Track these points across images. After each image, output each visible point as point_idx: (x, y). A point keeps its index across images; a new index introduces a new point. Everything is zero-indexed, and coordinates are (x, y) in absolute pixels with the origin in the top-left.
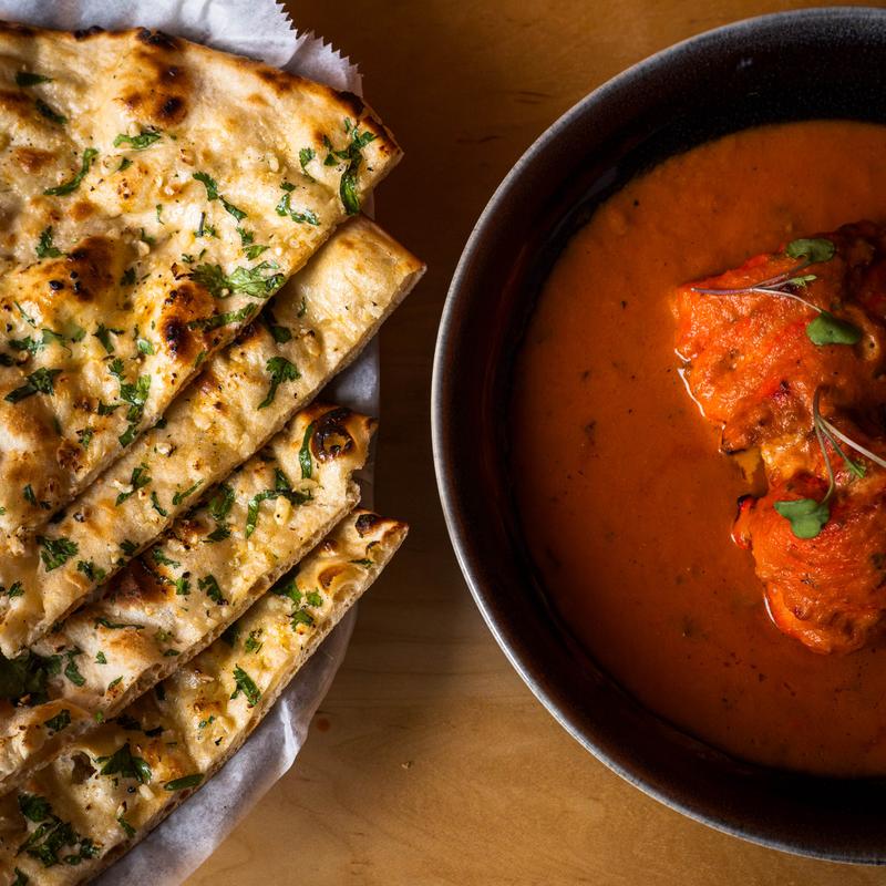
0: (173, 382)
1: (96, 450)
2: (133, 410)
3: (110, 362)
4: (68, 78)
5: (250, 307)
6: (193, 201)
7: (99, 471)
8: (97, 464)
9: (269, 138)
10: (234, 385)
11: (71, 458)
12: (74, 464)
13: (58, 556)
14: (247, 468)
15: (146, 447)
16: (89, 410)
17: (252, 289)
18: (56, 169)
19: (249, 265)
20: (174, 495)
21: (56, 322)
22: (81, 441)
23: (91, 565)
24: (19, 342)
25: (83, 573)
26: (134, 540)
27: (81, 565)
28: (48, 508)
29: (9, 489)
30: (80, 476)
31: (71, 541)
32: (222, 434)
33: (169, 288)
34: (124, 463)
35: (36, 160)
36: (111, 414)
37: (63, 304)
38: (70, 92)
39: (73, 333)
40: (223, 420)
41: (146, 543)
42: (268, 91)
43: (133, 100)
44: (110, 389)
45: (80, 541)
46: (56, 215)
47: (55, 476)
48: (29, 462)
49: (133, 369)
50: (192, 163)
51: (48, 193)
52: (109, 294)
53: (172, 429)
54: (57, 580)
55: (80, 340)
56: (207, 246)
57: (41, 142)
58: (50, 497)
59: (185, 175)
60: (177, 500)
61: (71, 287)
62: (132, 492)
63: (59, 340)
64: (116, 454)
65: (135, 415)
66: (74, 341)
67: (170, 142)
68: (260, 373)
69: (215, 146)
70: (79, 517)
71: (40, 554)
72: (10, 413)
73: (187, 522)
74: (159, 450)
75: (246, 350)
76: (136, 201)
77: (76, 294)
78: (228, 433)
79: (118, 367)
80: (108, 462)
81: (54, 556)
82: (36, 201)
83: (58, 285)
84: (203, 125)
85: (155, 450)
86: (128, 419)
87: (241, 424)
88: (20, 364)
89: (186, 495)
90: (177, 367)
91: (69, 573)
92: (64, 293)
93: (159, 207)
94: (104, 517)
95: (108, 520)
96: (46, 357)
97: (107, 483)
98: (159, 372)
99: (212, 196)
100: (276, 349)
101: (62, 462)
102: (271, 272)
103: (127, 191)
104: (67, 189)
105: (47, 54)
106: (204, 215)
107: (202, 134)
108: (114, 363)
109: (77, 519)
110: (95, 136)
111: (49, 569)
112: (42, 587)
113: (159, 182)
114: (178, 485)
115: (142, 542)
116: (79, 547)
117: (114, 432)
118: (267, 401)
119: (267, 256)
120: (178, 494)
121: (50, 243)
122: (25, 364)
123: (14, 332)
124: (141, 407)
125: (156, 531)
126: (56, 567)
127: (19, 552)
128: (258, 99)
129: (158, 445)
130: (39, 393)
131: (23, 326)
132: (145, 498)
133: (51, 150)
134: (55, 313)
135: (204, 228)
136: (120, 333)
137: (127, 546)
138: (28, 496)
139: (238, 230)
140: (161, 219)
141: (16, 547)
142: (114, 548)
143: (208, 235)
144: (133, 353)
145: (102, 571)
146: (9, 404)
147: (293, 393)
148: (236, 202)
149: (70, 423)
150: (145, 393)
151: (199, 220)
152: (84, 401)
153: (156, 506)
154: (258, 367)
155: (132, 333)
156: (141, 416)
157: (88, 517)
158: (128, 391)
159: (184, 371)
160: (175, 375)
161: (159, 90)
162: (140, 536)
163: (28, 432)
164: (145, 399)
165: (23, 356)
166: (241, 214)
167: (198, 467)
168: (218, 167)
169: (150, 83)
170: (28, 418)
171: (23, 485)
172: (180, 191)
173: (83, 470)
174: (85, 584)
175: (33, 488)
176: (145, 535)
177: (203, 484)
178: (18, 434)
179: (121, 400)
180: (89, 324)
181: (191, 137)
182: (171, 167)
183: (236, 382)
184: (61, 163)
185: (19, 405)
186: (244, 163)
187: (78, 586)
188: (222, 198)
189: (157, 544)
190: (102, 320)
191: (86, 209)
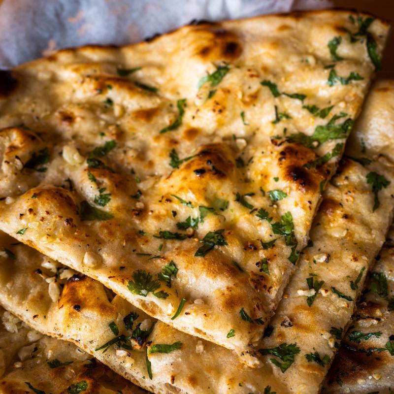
0: (310, 208)
1: (276, 273)
2: (288, 239)
3: (256, 213)
4: (150, 65)
5: (338, 146)
6: (265, 102)
7: (282, 288)
8: (280, 282)
9: (300, 47)
10: (351, 199)
11: (261, 284)
12: (265, 287)
13: (285, 359)
14: (383, 256)
15: (308, 262)
16: (256, 249)
17: (332, 135)
18: (163, 116)
19: (324, 122)
20: (350, 283)
21: (207, 199)
22: (261, 270)
23: (317, 354)
24: (183, 223)
25: (313, 363)
26: (337, 326)
27: (309, 357)
28: (262, 323)
29: (229, 315)
30: (273, 294)
31: (289, 343)
32: (356, 236)
33: (275, 153)
34: (296, 279)
35: (147, 115)
36: (274, 246)
37: (207, 183)
38: (154, 72)
39: (220, 205)
40: (353, 227)
41: (345, 327)
42: (289, 21)
43: (204, 52)
44: (264, 231)
45: (297, 341)
46: (174, 142)
47: (256, 298)
48: (234, 292)
49: (274, 211)
50: (258, 76)
51: (163, 131)
52: (235, 172)
53: (319, 244)
54: (296, 376)
55: (227, 207)
56: (286, 126)
57: (148, 104)
58: (260, 314)
59: (255, 85)
60: (353, 286)
61: (210, 170)
62: (316, 294)
63: (213, 212)
64: (289, 272)
65: (292, 241)
66: (222, 210)
67: (237, 70)
68: (364, 187)
69: (268, 61)
70: (287, 324)
71: (270, 362)
72: (204, 264)
73: (365, 304)
74: (318, 261)
75: (347, 174)
76: (227, 113)
77: (215, 174)
78: (361, 234)
79: (263, 214)
80: (286, 279)
81: (282, 359)
82: (157, 138)
83: (201, 172)
84: (255, 54)
85: (315, 262)
86: (287, 245)
87: (367, 226)
88: (190, 237)
89: (358, 280)
90: (309, 196)
91: (303, 366)
92: (207, 176)
93: (243, 115)
94: (304, 318)
95: (309, 318)
96: (208, 226)
97: (291, 296)
98: (296, 205)
99: (276, 94)
100: (367, 169)
101: (256, 287)
102: (342, 121)
103: (219, 107)
104: (175, 125)
105: (131, 57)
106: (276, 108)
107: (256, 59)
108: (259, 212)
109: (286, 326)
110: (180, 90)
111: (284, 370)
112: (286, 385)
113: (240, 96)
114: (348, 277)
115: (343, 327)
116: (298, 345)
117: (282, 256)
118: (376, 205)
119: (335, 112)
120: (352, 282)
121: (178, 158)
122: (194, 235)
123: (178, 216)
124: (293, 235)
125: (348, 314)
126: (289, 366)
127: (255, 365)
128: (284, 28)
129: (315, 257)
130: (216, 247)
131: (184, 209)
132: (328, 293)
133: (155, 106)
134: (204, 192)
135: (279, 116)
136: (252, 195)
137: (335, 332)
138: (244, 317)
139: (304, 107)
140: (247, 122)
141: (251, 362)
142: (326, 336)
143: (284, 119)
144: (268, 203)
145: (326, 356)
146: (200, 258)
147: (389, 195)
148: (295, 91)
149: (246, 262)
150: (291, 224)
151: (274, 112)
152: (249, 244)
153: (340, 295)
154: (361, 182)
155: (260, 193)
156: (296, 240)
157: (293, 322)
158: (277, 228)
159: (315, 198)
160: (310, 202)
161: (219, 41)
162: (340, 322)
163: (222, 273)
164: (293, 228)
165: (189, 232)
166: (301, 96)
167: (355, 259)
168: (275, 75)
169: (211, 40)
170: (217, 264)
171: (238, 310)
172: (255, 97)
173: (273, 289)
174: (320, 370)
175: (245, 310)
176: (342, 320)
177: (366, 270)
178: (215, 277)
179: (275, 236)
180: (228, 196)
181: (249, 63)
182: (244, 84)
183: (352, 197)
184: (164, 112)
185: (207, 257)
186: (290, 68)
187: (316, 373)
188: (284, 93)
189: (351, 327)
190: (236, 190)
191: (192, 133)
